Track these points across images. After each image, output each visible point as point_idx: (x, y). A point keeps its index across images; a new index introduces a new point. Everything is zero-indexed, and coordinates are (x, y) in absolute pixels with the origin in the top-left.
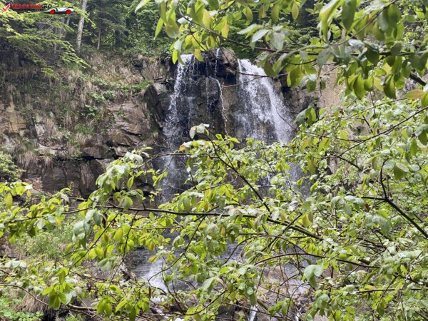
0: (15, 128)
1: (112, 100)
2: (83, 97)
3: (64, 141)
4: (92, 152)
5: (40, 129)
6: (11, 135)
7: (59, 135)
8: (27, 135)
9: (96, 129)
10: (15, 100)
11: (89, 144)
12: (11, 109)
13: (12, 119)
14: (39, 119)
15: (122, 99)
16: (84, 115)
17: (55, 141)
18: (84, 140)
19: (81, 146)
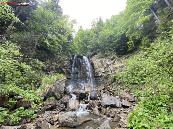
0: (49, 63)
1: (65, 60)
2: (60, 59)
3: (57, 65)
4: (61, 67)
5: (53, 63)
6: (48, 64)
7: (56, 64)
8: (51, 64)
9: (62, 64)
10: (49, 59)
11: (61, 66)
12: (49, 60)
13: (49, 62)
14: (53, 62)
15: (66, 60)
16: (60, 62)
17: (55, 65)
18: (60, 66)
19: (59, 66)
